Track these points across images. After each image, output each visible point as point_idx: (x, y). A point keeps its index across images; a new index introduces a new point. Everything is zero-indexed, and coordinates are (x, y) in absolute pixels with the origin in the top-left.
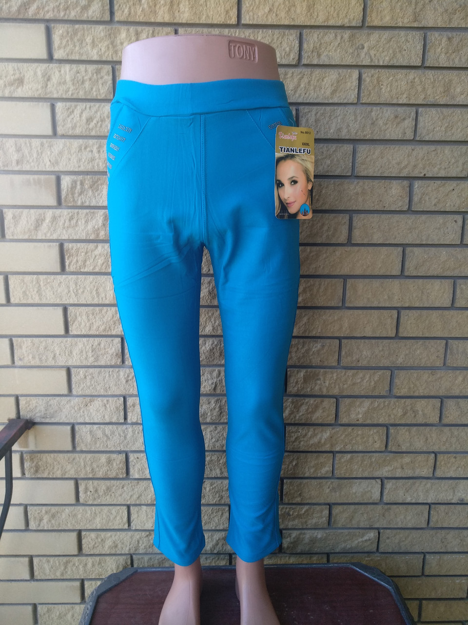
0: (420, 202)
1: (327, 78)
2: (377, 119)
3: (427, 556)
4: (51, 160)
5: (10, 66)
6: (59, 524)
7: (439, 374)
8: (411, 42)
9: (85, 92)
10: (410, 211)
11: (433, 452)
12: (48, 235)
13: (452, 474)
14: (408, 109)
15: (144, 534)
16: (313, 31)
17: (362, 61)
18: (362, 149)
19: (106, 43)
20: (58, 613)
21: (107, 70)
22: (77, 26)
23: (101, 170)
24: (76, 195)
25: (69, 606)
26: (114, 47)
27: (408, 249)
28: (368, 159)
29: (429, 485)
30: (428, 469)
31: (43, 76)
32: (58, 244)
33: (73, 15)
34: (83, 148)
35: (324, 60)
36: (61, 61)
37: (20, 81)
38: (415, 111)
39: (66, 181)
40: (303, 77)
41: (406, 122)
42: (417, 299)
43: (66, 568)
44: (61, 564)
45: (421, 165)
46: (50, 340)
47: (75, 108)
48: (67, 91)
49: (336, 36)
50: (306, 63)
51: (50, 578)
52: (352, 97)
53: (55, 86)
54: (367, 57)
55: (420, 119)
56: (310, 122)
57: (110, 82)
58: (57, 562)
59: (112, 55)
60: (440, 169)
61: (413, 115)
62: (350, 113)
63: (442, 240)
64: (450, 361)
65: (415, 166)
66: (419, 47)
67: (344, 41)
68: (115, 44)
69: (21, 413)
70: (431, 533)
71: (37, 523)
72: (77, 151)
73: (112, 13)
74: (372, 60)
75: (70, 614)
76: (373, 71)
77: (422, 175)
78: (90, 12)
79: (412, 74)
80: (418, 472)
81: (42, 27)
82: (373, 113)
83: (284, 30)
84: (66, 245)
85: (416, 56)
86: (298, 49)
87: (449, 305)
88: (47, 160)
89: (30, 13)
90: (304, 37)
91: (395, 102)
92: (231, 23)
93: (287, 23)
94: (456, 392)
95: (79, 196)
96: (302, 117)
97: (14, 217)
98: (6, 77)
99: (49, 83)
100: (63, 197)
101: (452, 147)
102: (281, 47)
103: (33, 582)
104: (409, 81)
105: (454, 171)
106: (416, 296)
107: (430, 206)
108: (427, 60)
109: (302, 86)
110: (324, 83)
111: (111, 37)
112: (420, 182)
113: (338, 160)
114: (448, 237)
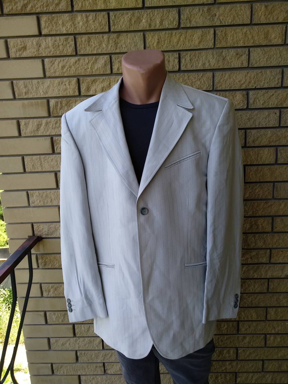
0: (254, 103)
1: (196, 34)
2: (226, 57)
3: (268, 309)
4: (44, 91)
5: (19, 40)
6: (59, 293)
7: (270, 202)
8: (243, 10)
9: (60, 52)
10: (247, 109)
11: (269, 249)
12: (45, 133)
13: (280, 261)
14: (244, 49)
16: (186, 8)
17: (215, 23)
18: (218, 74)
19: (70, 24)
20: (61, 343)
21: (71, 39)
22: (54, 15)
23: (71, 95)
24: (58, 110)
25: (67, 338)
26: (74, 25)
27: (248, 131)
28: (222, 80)
29: (267, 267)
30: (266, 259)
31: (37, 45)
32: (50, 137)
33: (51, 9)
34: (60, 83)
35: (193, 24)
36: (46, 36)
37: (25, 48)
38: (248, 50)
39: (52, 102)
40: (181, 35)
41: (243, 57)
42: (254, 159)
43: (64, 318)
44: (62, 315)
45: (253, 82)
46: (48, 191)
47: (55, 61)
48: (50, 52)
49: (199, 10)
50: (183, 26)
51: (56, 323)
52: (211, 45)
53: (43, 50)
54: (218, 21)
55: (251, 54)
56: (187, 60)
57: (73, 45)
58: (59, 314)
59: (74, 30)
60: (264, 83)
61: (247, 52)
62: (210, 54)
63: (268, 124)
64: (276, 195)
65: (250, 82)
66: (249, 13)
67: (204, 12)
68: (75, 23)
69: (35, 233)
70: (270, 296)
71: (47, 293)
72: (58, 85)
73: (72, 6)
74: (221, 22)
75: (68, 343)
76: (222, 28)
77: (254, 87)
78: (60, 7)
79: (245, 29)
80: (261, 260)
81: (35, 17)
82: (223, 53)
83: (170, 9)
84: (54, 138)
85: (247, 18)
86: (178, 19)
87: (274, 163)
88: (41, 91)
89: (28, 10)
90: (181, 11)
91: (236, 45)
92: (139, 7)
93: (171, 4)
94: (281, 213)
95: (60, 110)
96: (182, 58)
97: (25, 124)
98: (17, 46)
99: (40, 48)
100: (51, 111)
101: (271, 70)
102: (168, 18)
103: (47, 326)
104: (244, 33)
105: (273, 84)
106: (254, 158)
107: (259, 105)
108: (254, 20)
109: (181, 40)
110: (194, 38)
111: (73, 20)
112: (253, 91)
113: (204, 82)
114: (271, 123)
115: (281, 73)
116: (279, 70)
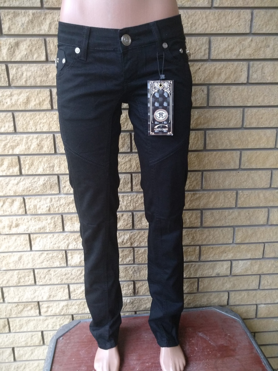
7: (199, 194)
11: (198, 245)
13: (211, 259)
15: (14, 305)
29: (197, 266)
30: (195, 256)
64: (204, 186)
70: (200, 296)
87: (202, 148)
94: (211, 206)
101: (196, 38)
105: (199, 55)
114: (198, 102)
115: (207, 42)
116: (205, 39)
